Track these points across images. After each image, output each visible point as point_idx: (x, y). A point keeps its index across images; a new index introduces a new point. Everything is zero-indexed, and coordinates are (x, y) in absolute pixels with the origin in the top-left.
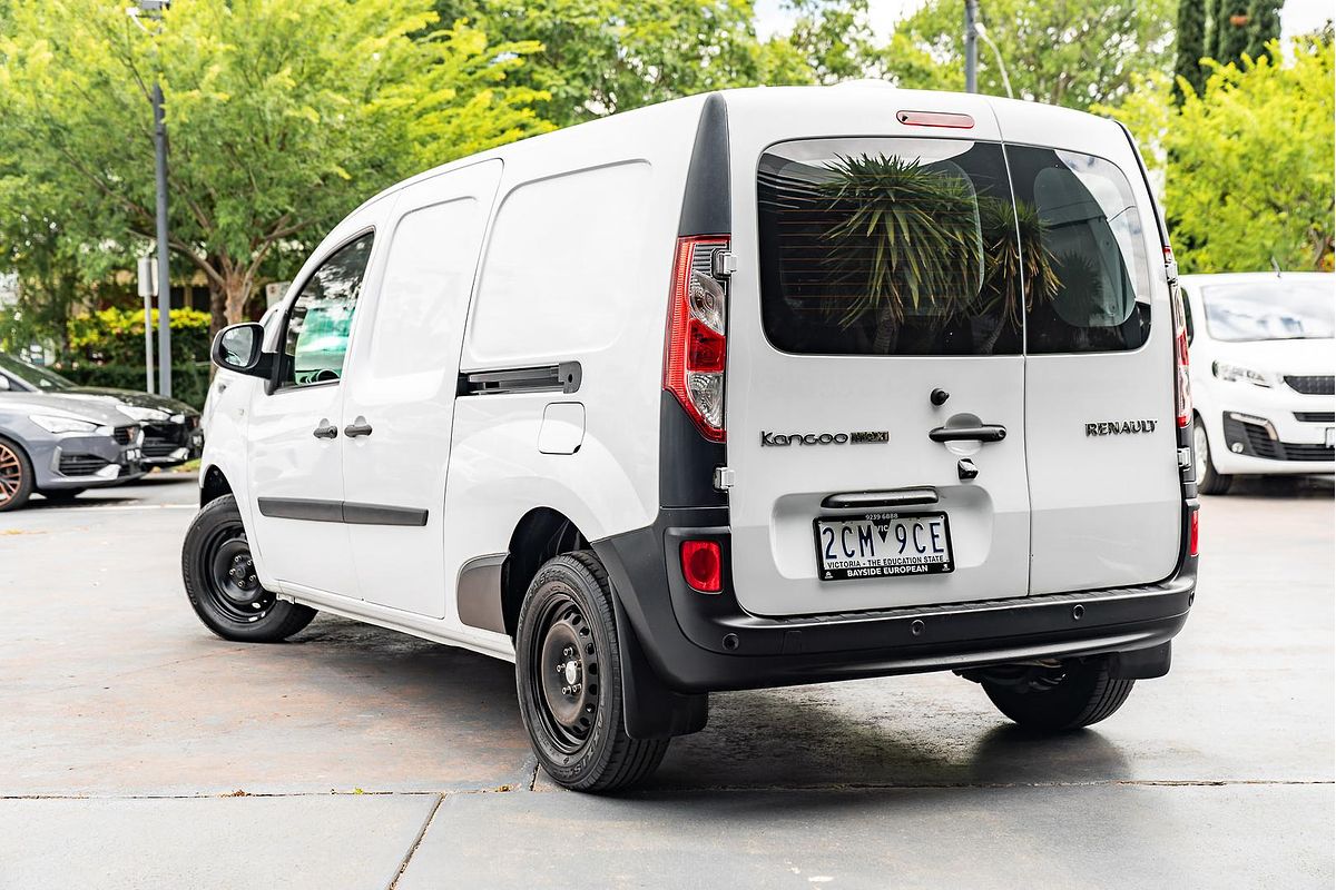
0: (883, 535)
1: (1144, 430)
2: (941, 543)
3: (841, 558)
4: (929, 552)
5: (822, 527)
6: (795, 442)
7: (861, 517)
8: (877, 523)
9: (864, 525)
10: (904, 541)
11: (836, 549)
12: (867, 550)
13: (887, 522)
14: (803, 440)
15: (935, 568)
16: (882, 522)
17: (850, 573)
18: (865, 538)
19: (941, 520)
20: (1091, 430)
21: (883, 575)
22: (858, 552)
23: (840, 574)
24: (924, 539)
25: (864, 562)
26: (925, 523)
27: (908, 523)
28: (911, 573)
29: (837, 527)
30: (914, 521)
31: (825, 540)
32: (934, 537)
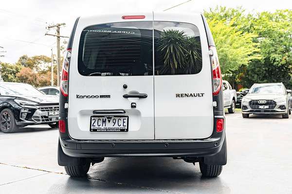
0: (109, 121)
1: (199, 96)
2: (126, 124)
3: (97, 126)
4: (122, 126)
5: (93, 118)
6: (85, 97)
7: (104, 117)
8: (108, 118)
9: (104, 118)
10: (115, 123)
11: (96, 124)
12: (104, 125)
13: (111, 118)
14: (87, 97)
15: (122, 130)
16: (109, 118)
17: (98, 130)
18: (104, 122)
19: (127, 118)
20: (178, 96)
21: (107, 131)
22: (101, 125)
23: (95, 130)
24: (121, 123)
25: (103, 128)
26: (122, 119)
27: (117, 119)
28: (115, 131)
29: (97, 119)
30: (119, 118)
31: (93, 122)
32: (124, 122)
